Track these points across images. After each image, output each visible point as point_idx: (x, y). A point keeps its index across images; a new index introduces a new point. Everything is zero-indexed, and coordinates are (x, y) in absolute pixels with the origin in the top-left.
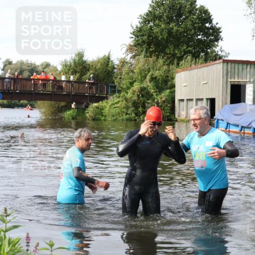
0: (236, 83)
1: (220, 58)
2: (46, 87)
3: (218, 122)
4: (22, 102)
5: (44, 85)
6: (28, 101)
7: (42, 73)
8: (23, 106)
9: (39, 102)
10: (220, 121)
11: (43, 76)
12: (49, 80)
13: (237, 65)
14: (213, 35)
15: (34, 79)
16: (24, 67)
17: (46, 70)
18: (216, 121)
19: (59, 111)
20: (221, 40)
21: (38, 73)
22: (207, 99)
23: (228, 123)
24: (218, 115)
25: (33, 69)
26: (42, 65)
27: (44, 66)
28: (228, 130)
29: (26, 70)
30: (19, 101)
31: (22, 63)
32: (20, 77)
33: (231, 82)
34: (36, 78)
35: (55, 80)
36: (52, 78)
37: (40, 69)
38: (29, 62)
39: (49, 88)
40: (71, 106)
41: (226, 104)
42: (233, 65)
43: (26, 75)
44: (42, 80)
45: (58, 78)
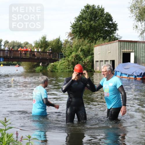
0: (125, 52)
1: (117, 39)
2: (26, 55)
3: (116, 72)
4: (14, 62)
5: (25, 54)
6: (17, 62)
7: (24, 48)
8: (14, 65)
9: (23, 63)
10: (117, 72)
11: (25, 49)
12: (28, 51)
13: (125, 43)
14: (113, 28)
15: (20, 51)
16: (15, 44)
17: (26, 46)
18: (115, 72)
19: (33, 67)
20: (118, 30)
21: (22, 47)
22: (111, 61)
23: (121, 73)
24: (116, 69)
25: (20, 45)
26: (24, 43)
27: (25, 44)
28: (121, 76)
29: (16, 46)
30: (13, 62)
31: (14, 42)
32: (13, 49)
33: (123, 52)
34: (21, 50)
35: (31, 51)
36: (29, 50)
37: (23, 45)
38: (18, 42)
39: (28, 55)
40: (40, 65)
41: (120, 63)
42: (124, 43)
43: (16, 48)
44: (24, 51)
45: (33, 50)
